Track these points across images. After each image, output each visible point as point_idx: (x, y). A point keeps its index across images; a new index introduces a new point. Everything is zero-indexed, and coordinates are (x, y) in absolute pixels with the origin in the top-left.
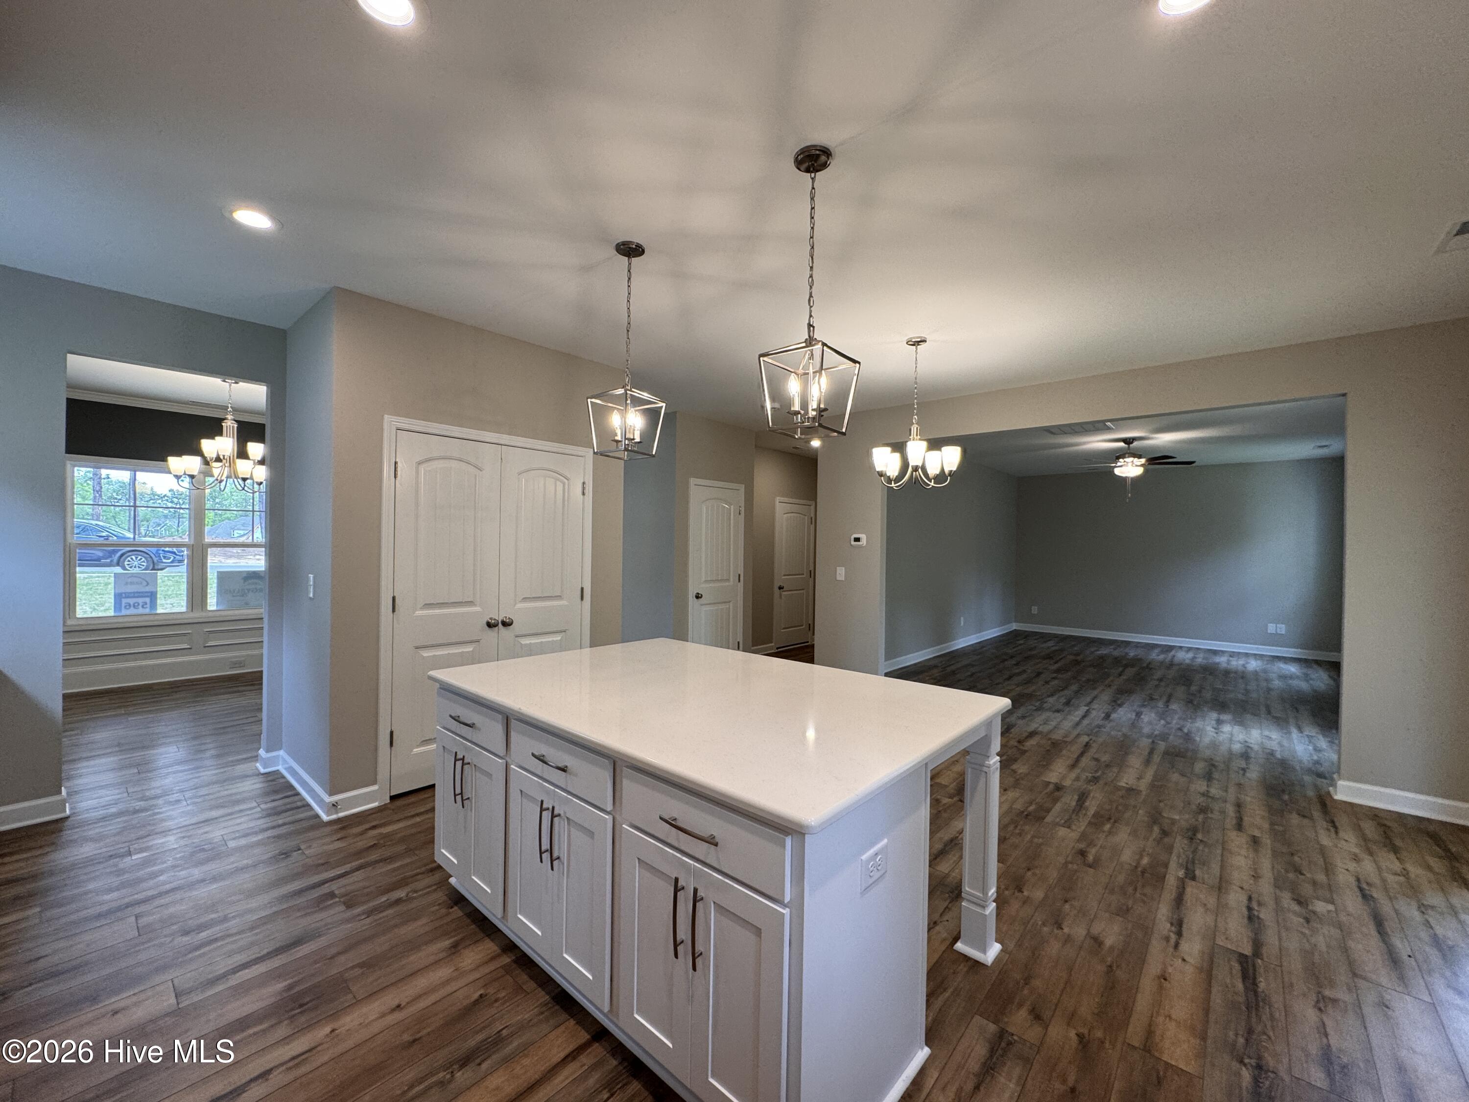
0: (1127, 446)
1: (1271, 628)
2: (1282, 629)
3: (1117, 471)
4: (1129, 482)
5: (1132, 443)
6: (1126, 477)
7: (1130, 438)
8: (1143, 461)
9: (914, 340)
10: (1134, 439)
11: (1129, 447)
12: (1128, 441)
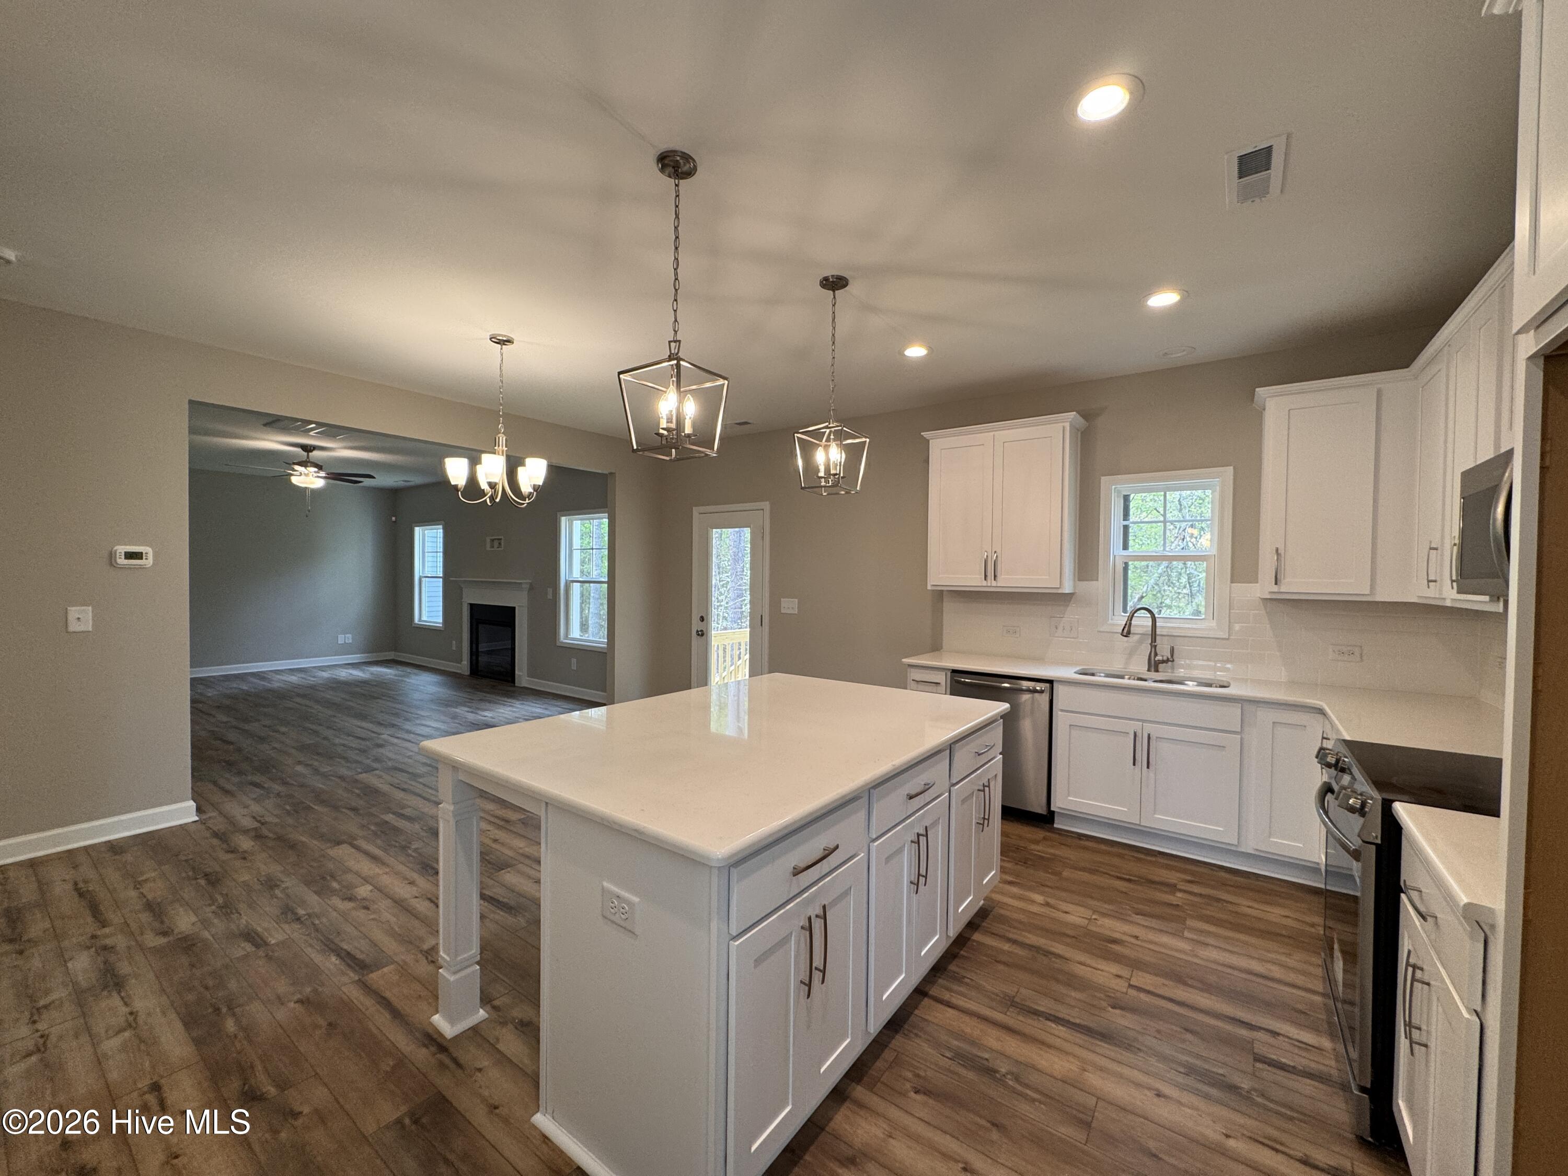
0: (305, 454)
1: (341, 639)
2: (349, 638)
3: (295, 480)
4: (308, 493)
5: (311, 451)
6: (306, 488)
7: (311, 446)
8: (322, 474)
9: (501, 338)
10: (314, 448)
11: (308, 455)
12: (307, 449)
